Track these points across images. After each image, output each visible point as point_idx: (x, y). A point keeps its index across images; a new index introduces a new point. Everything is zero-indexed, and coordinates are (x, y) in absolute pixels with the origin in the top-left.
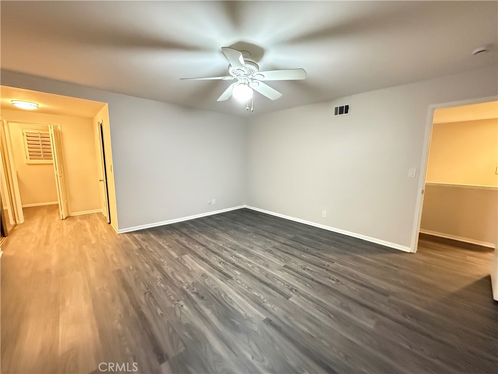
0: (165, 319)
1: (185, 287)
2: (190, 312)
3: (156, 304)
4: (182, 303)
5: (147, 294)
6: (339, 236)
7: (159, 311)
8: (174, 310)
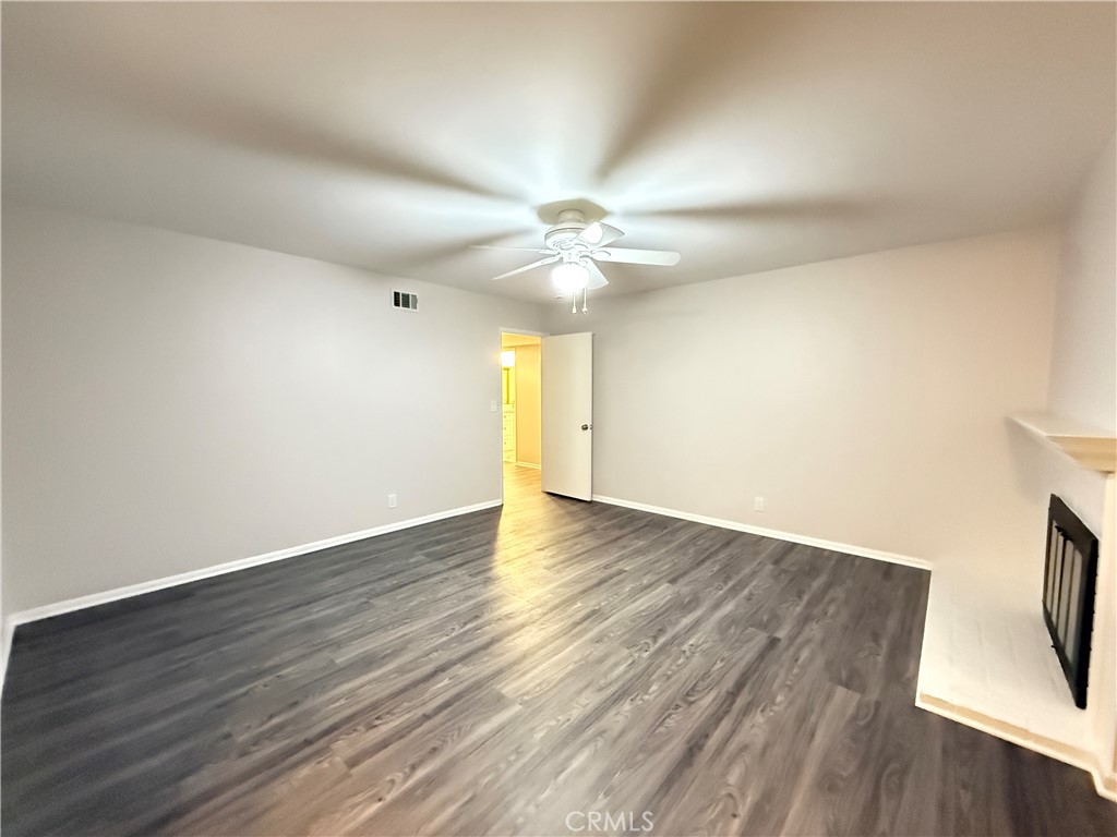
0: (726, 654)
1: (646, 655)
2: (698, 635)
3: (707, 674)
4: (685, 647)
5: (692, 699)
6: (442, 525)
7: (719, 665)
8: (703, 651)
